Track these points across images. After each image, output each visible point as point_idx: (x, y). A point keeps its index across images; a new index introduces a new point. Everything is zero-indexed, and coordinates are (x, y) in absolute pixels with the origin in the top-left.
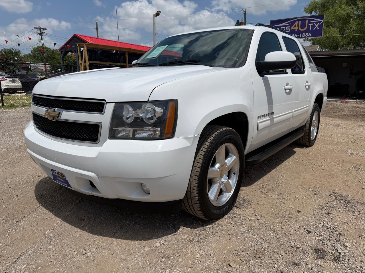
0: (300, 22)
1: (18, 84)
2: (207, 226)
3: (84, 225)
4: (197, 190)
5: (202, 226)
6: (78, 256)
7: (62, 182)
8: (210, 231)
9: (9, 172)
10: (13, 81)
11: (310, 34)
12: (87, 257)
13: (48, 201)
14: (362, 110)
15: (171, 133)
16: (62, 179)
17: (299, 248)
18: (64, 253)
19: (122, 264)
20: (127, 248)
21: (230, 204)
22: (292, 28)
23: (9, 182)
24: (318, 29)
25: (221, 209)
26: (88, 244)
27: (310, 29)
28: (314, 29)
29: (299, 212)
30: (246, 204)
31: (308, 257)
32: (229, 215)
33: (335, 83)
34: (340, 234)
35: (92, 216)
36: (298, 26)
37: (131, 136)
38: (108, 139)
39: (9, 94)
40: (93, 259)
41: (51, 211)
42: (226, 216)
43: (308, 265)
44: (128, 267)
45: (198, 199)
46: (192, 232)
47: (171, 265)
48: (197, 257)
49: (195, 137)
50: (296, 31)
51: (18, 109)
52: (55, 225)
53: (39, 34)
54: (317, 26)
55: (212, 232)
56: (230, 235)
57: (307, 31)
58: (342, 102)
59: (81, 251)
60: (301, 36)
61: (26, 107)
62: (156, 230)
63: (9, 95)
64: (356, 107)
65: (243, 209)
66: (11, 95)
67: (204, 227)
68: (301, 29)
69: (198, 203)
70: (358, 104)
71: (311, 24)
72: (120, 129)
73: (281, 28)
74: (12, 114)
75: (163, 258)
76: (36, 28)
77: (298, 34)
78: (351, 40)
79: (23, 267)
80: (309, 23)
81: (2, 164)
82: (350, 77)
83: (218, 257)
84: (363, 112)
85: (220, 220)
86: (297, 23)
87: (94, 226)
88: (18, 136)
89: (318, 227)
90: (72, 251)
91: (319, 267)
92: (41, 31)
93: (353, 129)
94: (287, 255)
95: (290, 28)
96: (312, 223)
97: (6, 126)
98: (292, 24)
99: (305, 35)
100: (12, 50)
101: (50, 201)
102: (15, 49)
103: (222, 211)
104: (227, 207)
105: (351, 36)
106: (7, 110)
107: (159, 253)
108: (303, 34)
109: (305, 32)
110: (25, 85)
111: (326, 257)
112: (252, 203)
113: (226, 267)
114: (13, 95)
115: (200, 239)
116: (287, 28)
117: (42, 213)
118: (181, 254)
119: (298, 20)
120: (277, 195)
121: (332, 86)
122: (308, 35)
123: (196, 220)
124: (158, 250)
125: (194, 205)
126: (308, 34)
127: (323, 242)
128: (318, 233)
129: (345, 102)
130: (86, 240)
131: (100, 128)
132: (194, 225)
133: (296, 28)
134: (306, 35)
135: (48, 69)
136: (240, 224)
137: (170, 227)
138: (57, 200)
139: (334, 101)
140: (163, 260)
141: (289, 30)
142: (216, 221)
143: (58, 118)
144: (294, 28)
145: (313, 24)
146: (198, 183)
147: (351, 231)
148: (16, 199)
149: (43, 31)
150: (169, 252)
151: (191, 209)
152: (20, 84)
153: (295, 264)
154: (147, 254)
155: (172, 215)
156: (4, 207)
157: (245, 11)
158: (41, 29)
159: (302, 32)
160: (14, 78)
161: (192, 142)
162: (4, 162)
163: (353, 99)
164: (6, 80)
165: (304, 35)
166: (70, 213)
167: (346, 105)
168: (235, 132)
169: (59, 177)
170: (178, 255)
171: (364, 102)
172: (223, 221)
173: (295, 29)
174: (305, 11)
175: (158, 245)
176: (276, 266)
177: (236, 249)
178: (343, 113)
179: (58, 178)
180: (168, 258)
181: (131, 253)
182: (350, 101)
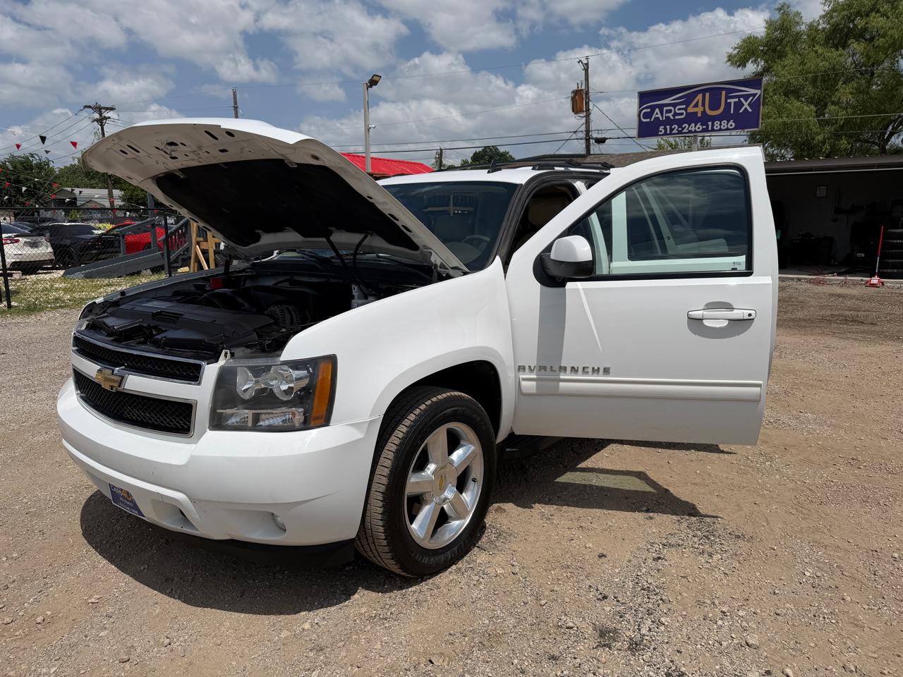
0: (707, 95)
1: (45, 251)
2: (410, 589)
3: (172, 590)
4: (381, 520)
5: (401, 588)
6: (155, 649)
7: (128, 506)
8: (412, 599)
9: (24, 479)
10: (34, 245)
11: (731, 123)
12: (172, 651)
13: (104, 542)
14: (849, 303)
15: (324, 417)
16: (128, 500)
17: (572, 628)
18: (129, 644)
19: (234, 663)
20: (248, 632)
21: (462, 543)
22: (690, 110)
23: (25, 500)
24: (750, 110)
25: (441, 553)
26: (176, 626)
27: (732, 112)
28: (741, 111)
29: (602, 556)
30: (502, 540)
31: (583, 644)
32: (460, 565)
33: (801, 233)
34: (661, 599)
35: (189, 571)
36: (703, 105)
37: (250, 424)
38: (208, 430)
39: (23, 274)
40: (182, 655)
41: (112, 561)
42: (454, 567)
43: (575, 658)
44: (245, 667)
45: (384, 537)
46: (378, 600)
47: (324, 663)
48: (375, 647)
49: (370, 421)
50: (699, 115)
51: (44, 317)
52: (116, 590)
53: (97, 120)
54: (746, 105)
55: (417, 601)
56: (448, 604)
57: (725, 116)
58: (809, 281)
59: (162, 640)
60: (710, 129)
61: (62, 310)
62: (309, 598)
63: (24, 277)
64: (840, 296)
65: (491, 553)
66: (28, 277)
67: (404, 591)
68: (710, 113)
69: (386, 544)
70: (849, 287)
71: (732, 101)
72: (229, 411)
73: (665, 109)
74: (31, 329)
75: (311, 650)
76: (90, 107)
77: (704, 123)
78: (842, 127)
79: (52, 671)
80: (727, 97)
81: (9, 461)
82: (835, 220)
83: (414, 647)
84: (850, 310)
85: (438, 577)
86: (700, 97)
87: (191, 592)
88: (43, 390)
89: (626, 586)
90: (143, 640)
91: (595, 662)
92: (101, 115)
93: (804, 358)
94: (545, 641)
95: (685, 109)
96: (616, 580)
97: (18, 364)
98: (688, 100)
99: (721, 125)
100: (31, 159)
101: (107, 542)
102: (37, 158)
103: (442, 558)
104: (456, 548)
105: (841, 119)
106: (18, 319)
107: (306, 641)
108: (715, 123)
109: (720, 118)
110: (61, 251)
111: (614, 644)
112: (514, 539)
113: (423, 665)
114: (33, 277)
115: (389, 614)
116: (679, 109)
117: (90, 566)
118: (347, 643)
119: (703, 92)
120: (571, 520)
121: (794, 241)
122: (727, 124)
123: (392, 578)
124: (306, 636)
125: (380, 549)
126: (726, 122)
127: (621, 617)
128: (620, 599)
129: (819, 283)
130: (172, 618)
131: (194, 410)
132: (386, 587)
133: (699, 110)
134: (723, 124)
135: (118, 203)
136: (475, 583)
137: (338, 591)
138: (121, 539)
139: (792, 279)
140: (311, 654)
141: (682, 114)
142: (430, 578)
143: (119, 386)
144: (695, 110)
145: (737, 100)
146: (383, 506)
147: (685, 595)
148: (40, 538)
149: (106, 114)
150: (325, 640)
151: (375, 556)
152: (50, 249)
153: (553, 657)
154: (284, 644)
155: (347, 569)
156: (16, 555)
157: (587, 64)
158: (100, 109)
159: (713, 119)
160: (34, 238)
161: (365, 429)
162: (13, 455)
163: (839, 274)
164: (17, 241)
165: (718, 125)
166: (146, 566)
167: (820, 289)
168: (468, 400)
169: (123, 497)
170: (341, 644)
171: (862, 280)
172: (443, 579)
173: (697, 112)
174: (729, 60)
175: (307, 626)
176: (516, 661)
177: (452, 632)
178: (800, 315)
179: (121, 499)
180: (321, 650)
181: (254, 643)
182: (830, 280)
